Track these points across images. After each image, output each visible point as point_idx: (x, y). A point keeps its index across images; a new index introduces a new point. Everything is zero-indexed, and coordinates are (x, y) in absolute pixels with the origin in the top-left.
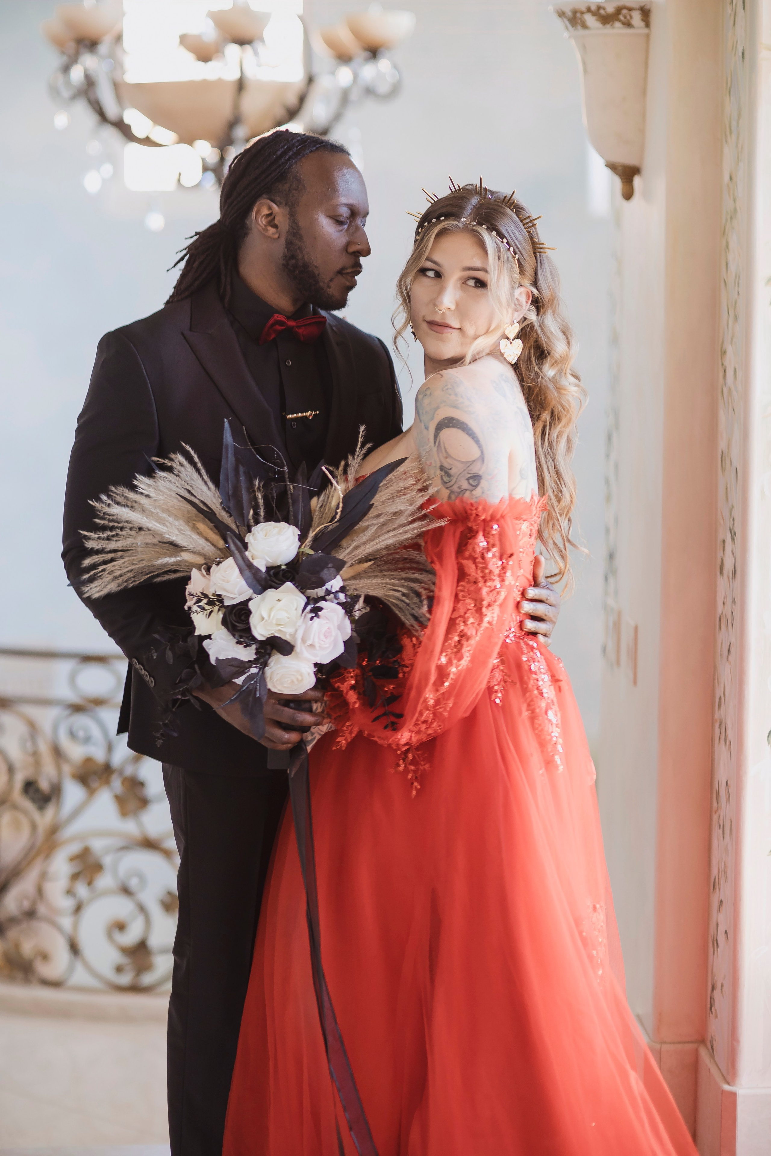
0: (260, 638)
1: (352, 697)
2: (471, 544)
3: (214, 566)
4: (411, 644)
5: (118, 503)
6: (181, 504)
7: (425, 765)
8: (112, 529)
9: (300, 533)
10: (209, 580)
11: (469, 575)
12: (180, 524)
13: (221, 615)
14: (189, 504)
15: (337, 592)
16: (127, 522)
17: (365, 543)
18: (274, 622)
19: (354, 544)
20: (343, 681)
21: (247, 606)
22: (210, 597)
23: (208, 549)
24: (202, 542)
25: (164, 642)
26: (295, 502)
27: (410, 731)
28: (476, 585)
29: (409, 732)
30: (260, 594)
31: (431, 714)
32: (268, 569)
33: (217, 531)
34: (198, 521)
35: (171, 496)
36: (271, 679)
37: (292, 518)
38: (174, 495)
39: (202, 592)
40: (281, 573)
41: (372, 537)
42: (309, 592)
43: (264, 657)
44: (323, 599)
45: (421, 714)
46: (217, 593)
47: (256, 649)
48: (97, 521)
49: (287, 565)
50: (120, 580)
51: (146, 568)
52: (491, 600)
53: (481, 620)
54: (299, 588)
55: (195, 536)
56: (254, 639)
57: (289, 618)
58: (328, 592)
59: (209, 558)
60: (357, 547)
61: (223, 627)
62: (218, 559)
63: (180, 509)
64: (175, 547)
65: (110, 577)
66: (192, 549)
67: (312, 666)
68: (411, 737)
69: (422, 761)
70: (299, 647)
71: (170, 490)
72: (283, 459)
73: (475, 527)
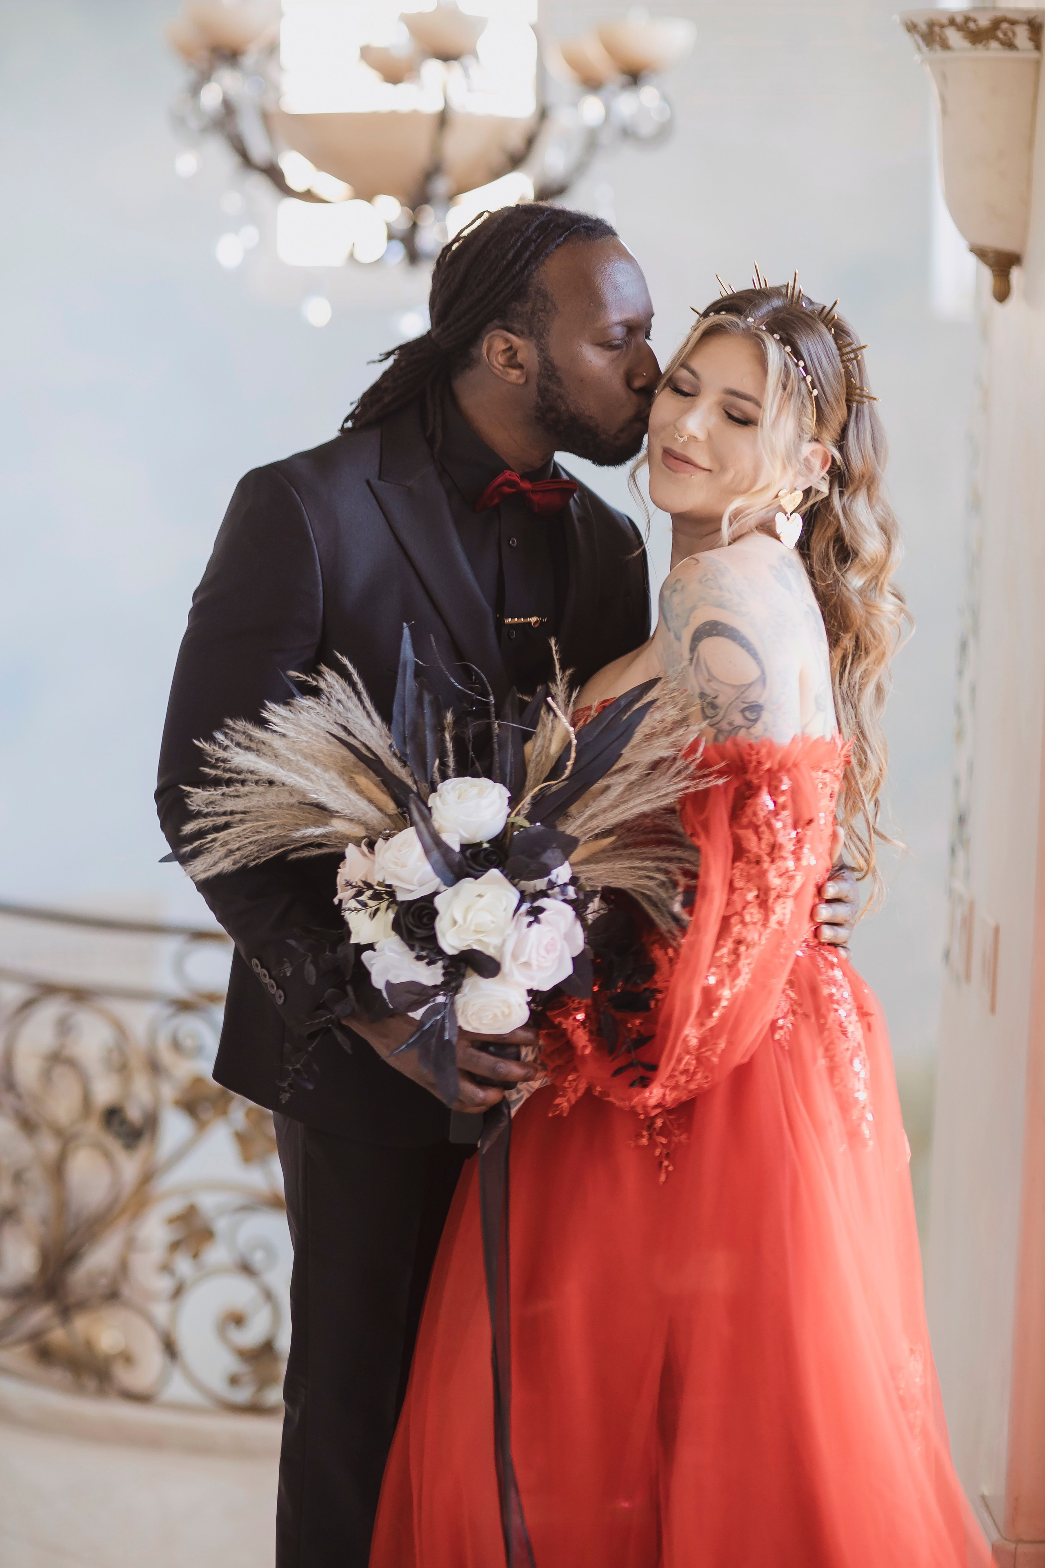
0: (450, 951)
1: (581, 1038)
2: (750, 806)
3: (380, 841)
4: (666, 958)
5: (238, 745)
6: (332, 747)
7: (680, 1135)
8: (229, 782)
9: (510, 795)
10: (374, 861)
11: (749, 852)
12: (332, 777)
13: (391, 915)
14: (344, 748)
15: (565, 885)
16: (252, 772)
17: (604, 811)
18: (472, 928)
19: (588, 812)
20: (569, 1013)
21: (432, 902)
22: (376, 887)
23: (372, 815)
24: (363, 804)
25: (301, 950)
26: (502, 746)
27: (664, 1086)
28: (758, 867)
29: (662, 1088)
30: (451, 886)
31: (692, 1060)
32: (464, 847)
33: (385, 789)
34: (358, 773)
35: (317, 735)
36: (462, 1013)
37: (498, 771)
38: (322, 734)
39: (364, 880)
40: (482, 855)
41: (615, 801)
42: (525, 884)
43: (454, 980)
44: (544, 894)
45: (679, 1060)
46: (387, 883)
47: (444, 967)
48: (207, 770)
49: (489, 842)
50: (238, 854)
51: (276, 840)
52: (782, 889)
53: (766, 919)
54: (509, 877)
55: (353, 796)
56: (441, 952)
57: (493, 922)
58: (552, 885)
59: (373, 829)
60: (593, 817)
61: (394, 933)
62: (388, 831)
63: (331, 755)
64: (322, 811)
65: (223, 851)
66: (348, 815)
67: (525, 993)
68: (664, 1095)
69: (676, 1129)
70: (507, 965)
71: (316, 725)
72: (488, 685)
73: (756, 781)
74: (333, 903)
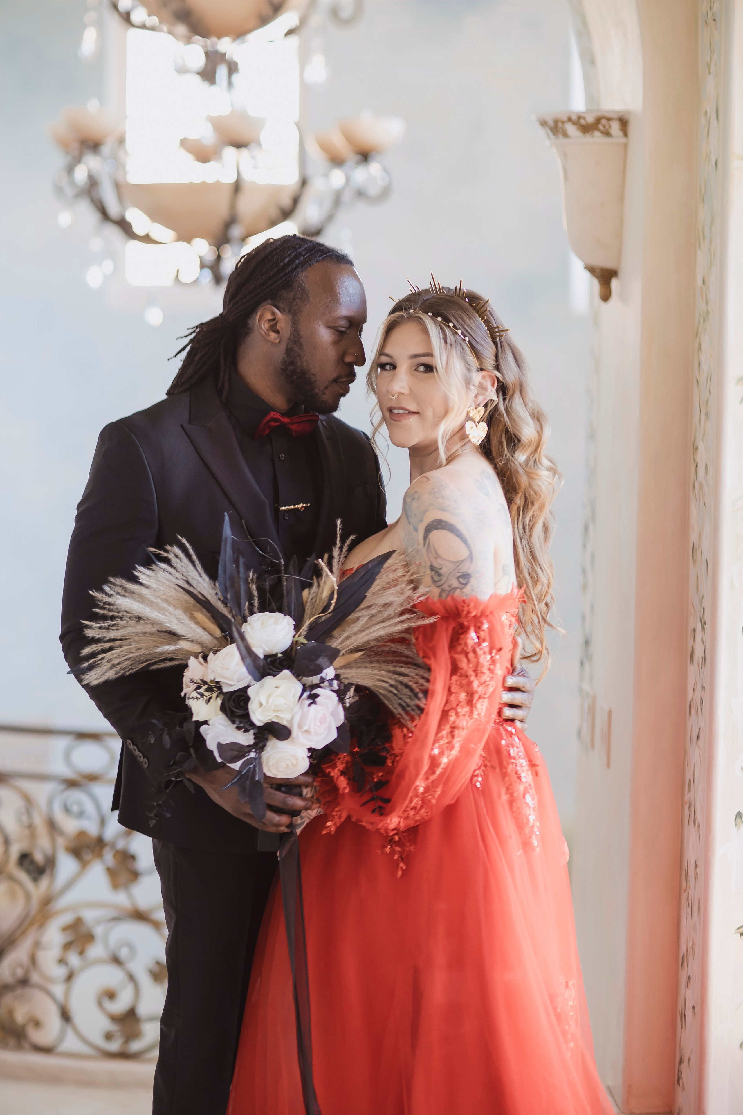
0: (258, 723)
1: (342, 783)
2: (463, 639)
3: (211, 655)
4: (402, 734)
5: (119, 594)
6: (179, 594)
7: (410, 846)
8: (113, 618)
9: (294, 623)
10: (207, 668)
11: (461, 669)
12: (179, 613)
13: (219, 701)
14: (187, 595)
15: (331, 679)
16: (128, 612)
17: (355, 634)
18: (272, 708)
19: (346, 634)
20: (334, 767)
21: (246, 692)
22: (210, 683)
23: (205, 638)
24: (200, 631)
25: (161, 726)
26: (289, 592)
27: (399, 816)
28: (468, 679)
29: (398, 818)
30: (258, 681)
31: (419, 801)
32: (267, 656)
33: (214, 621)
34: (196, 611)
35: (170, 587)
36: (266, 764)
37: (286, 608)
38: (173, 586)
39: (201, 678)
40: (278, 661)
41: (362, 628)
42: (305, 679)
43: (261, 742)
44: (318, 686)
45: (411, 801)
46: (216, 680)
47: (254, 734)
49: (282, 653)
50: (119, 668)
51: (144, 656)
52: (481, 693)
53: (471, 712)
54: (296, 675)
55: (193, 626)
56: (252, 724)
57: (285, 704)
58: (323, 680)
59: (206, 647)
60: (348, 638)
61: (221, 713)
62: (216, 648)
63: (178, 600)
64: (173, 636)
65: (109, 665)
66: (190, 638)
67: (307, 751)
68: (399, 822)
69: (408, 843)
70: (295, 732)
71: (169, 580)
72: (280, 552)
73: (466, 623)
74: (180, 695)
